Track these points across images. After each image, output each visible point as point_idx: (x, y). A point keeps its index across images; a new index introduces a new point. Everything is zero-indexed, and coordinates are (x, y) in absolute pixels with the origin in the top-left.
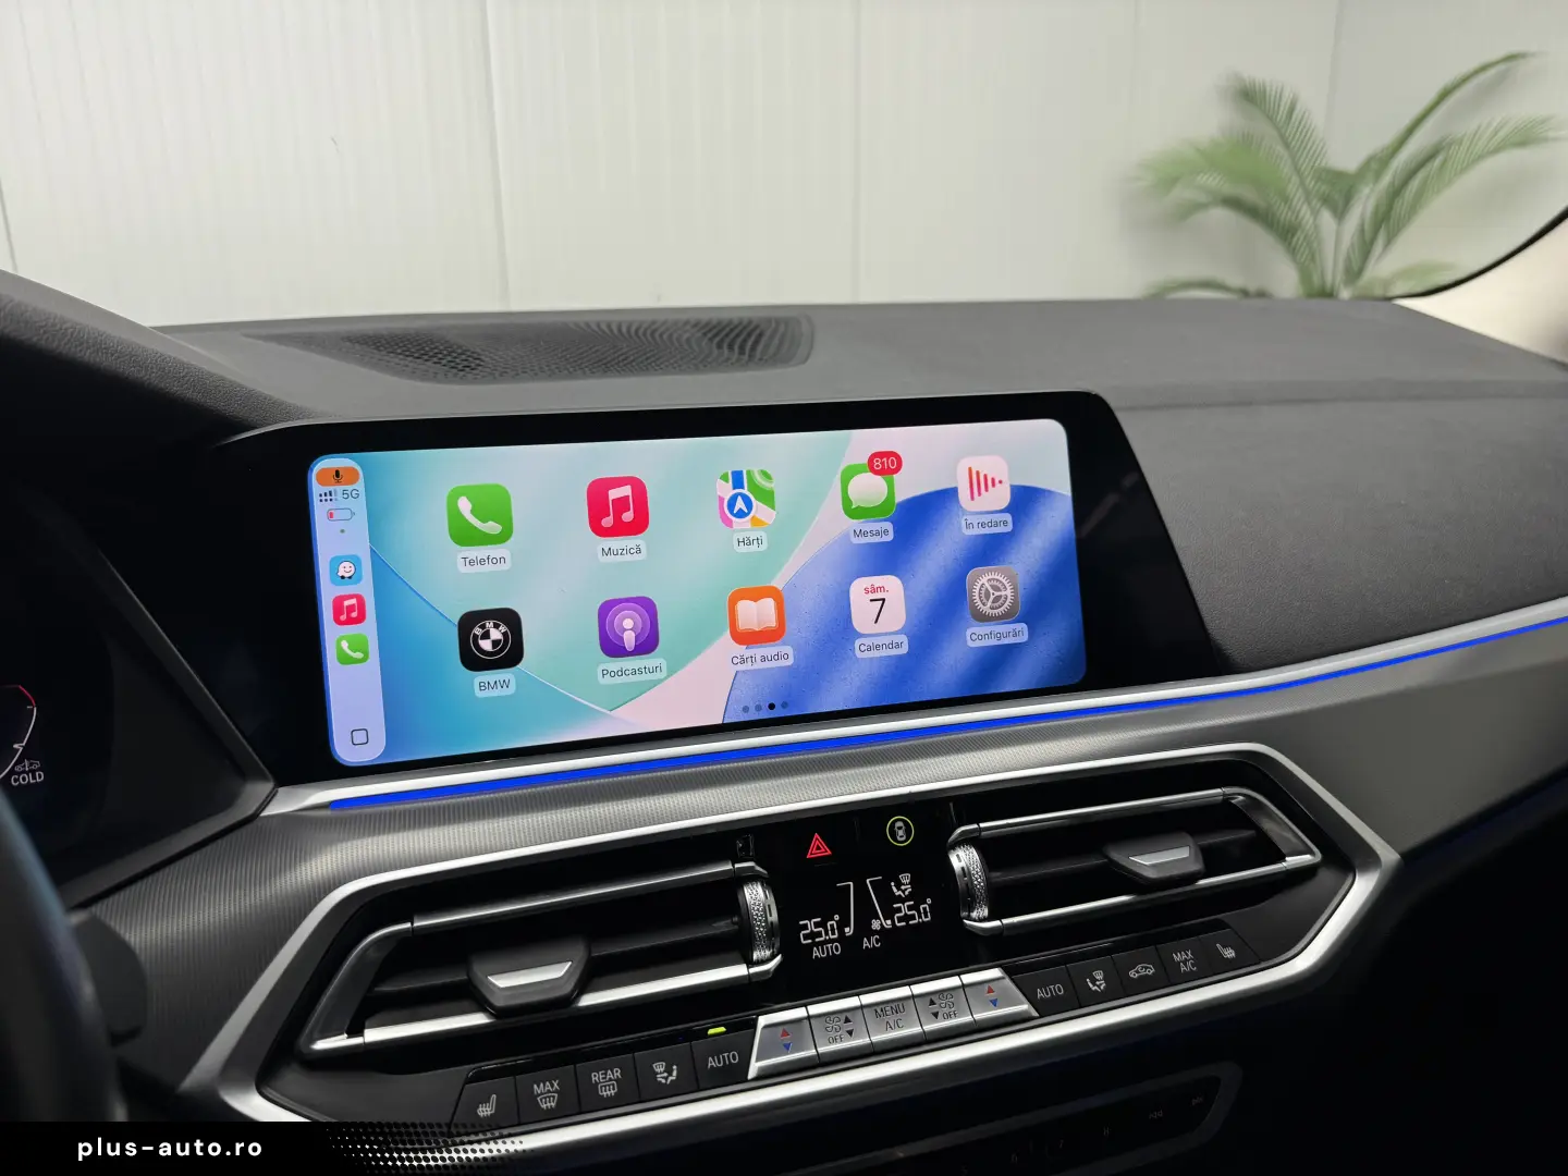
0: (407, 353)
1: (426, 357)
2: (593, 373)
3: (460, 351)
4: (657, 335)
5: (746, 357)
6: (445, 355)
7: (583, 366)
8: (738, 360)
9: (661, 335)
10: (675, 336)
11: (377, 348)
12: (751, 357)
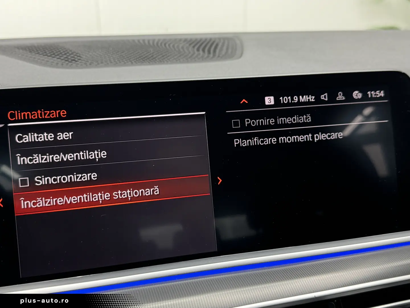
0: (45, 54)
1: (53, 56)
2: (137, 63)
3: (70, 53)
4: (167, 45)
5: (211, 55)
6: (63, 55)
7: (131, 60)
8: (208, 57)
9: (169, 45)
10: (176, 46)
11: (30, 52)
12: (214, 55)
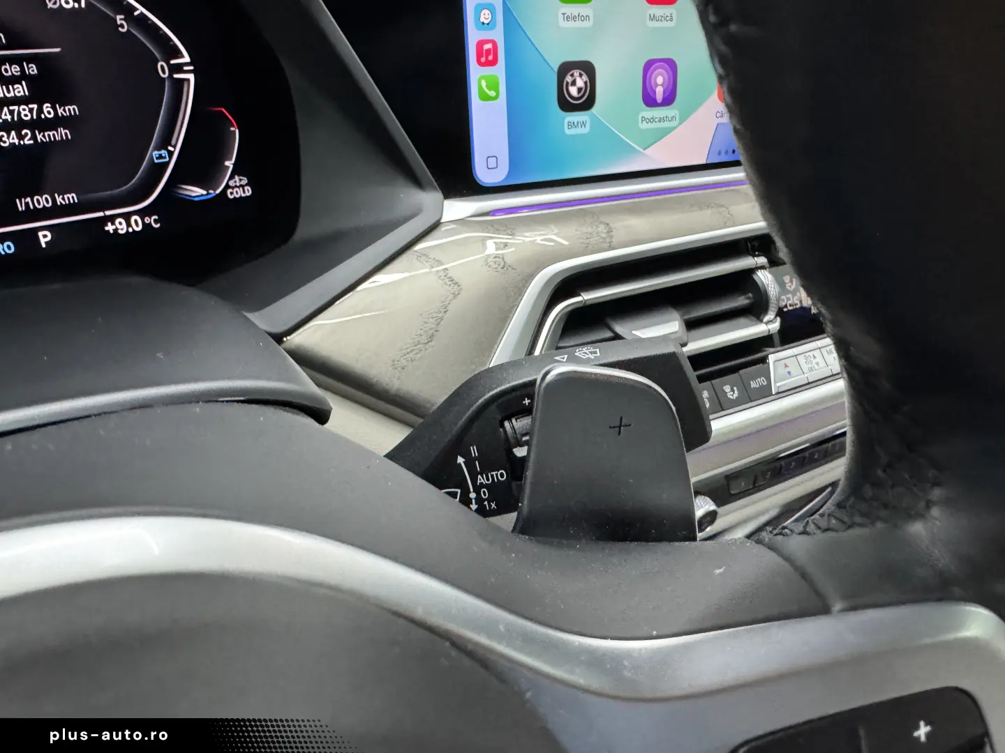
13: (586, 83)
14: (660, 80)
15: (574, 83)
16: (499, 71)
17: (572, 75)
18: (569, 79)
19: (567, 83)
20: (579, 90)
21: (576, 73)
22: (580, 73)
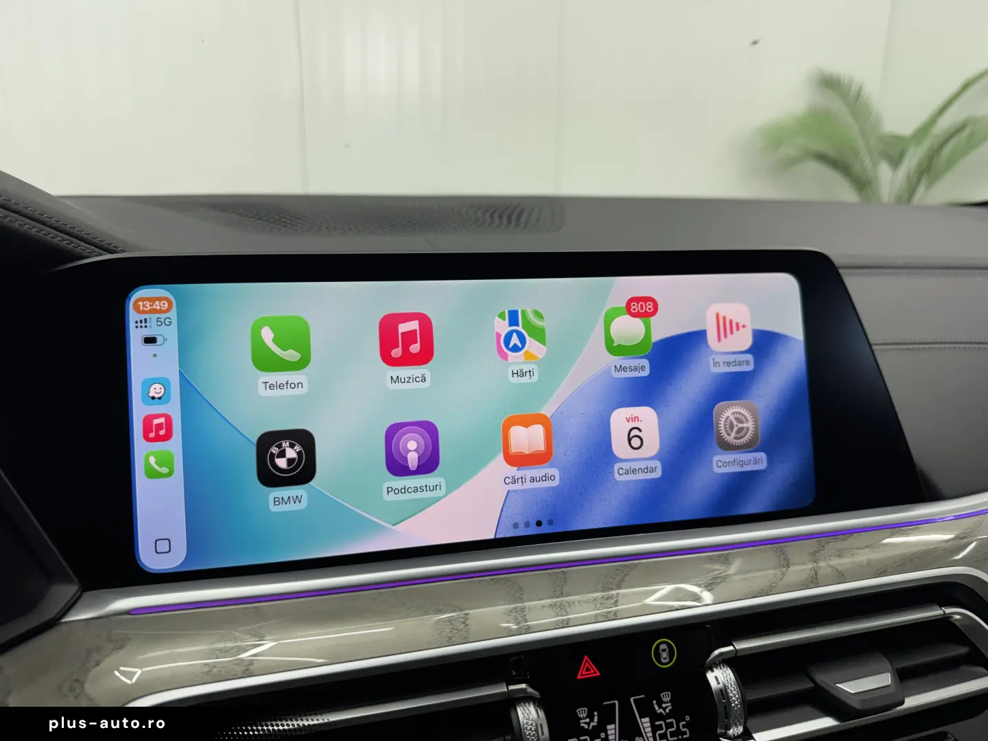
13: (299, 453)
14: (412, 445)
15: (282, 454)
16: (175, 446)
17: (279, 446)
18: (275, 450)
19: (272, 455)
20: (290, 461)
21: (285, 444)
22: (290, 443)
